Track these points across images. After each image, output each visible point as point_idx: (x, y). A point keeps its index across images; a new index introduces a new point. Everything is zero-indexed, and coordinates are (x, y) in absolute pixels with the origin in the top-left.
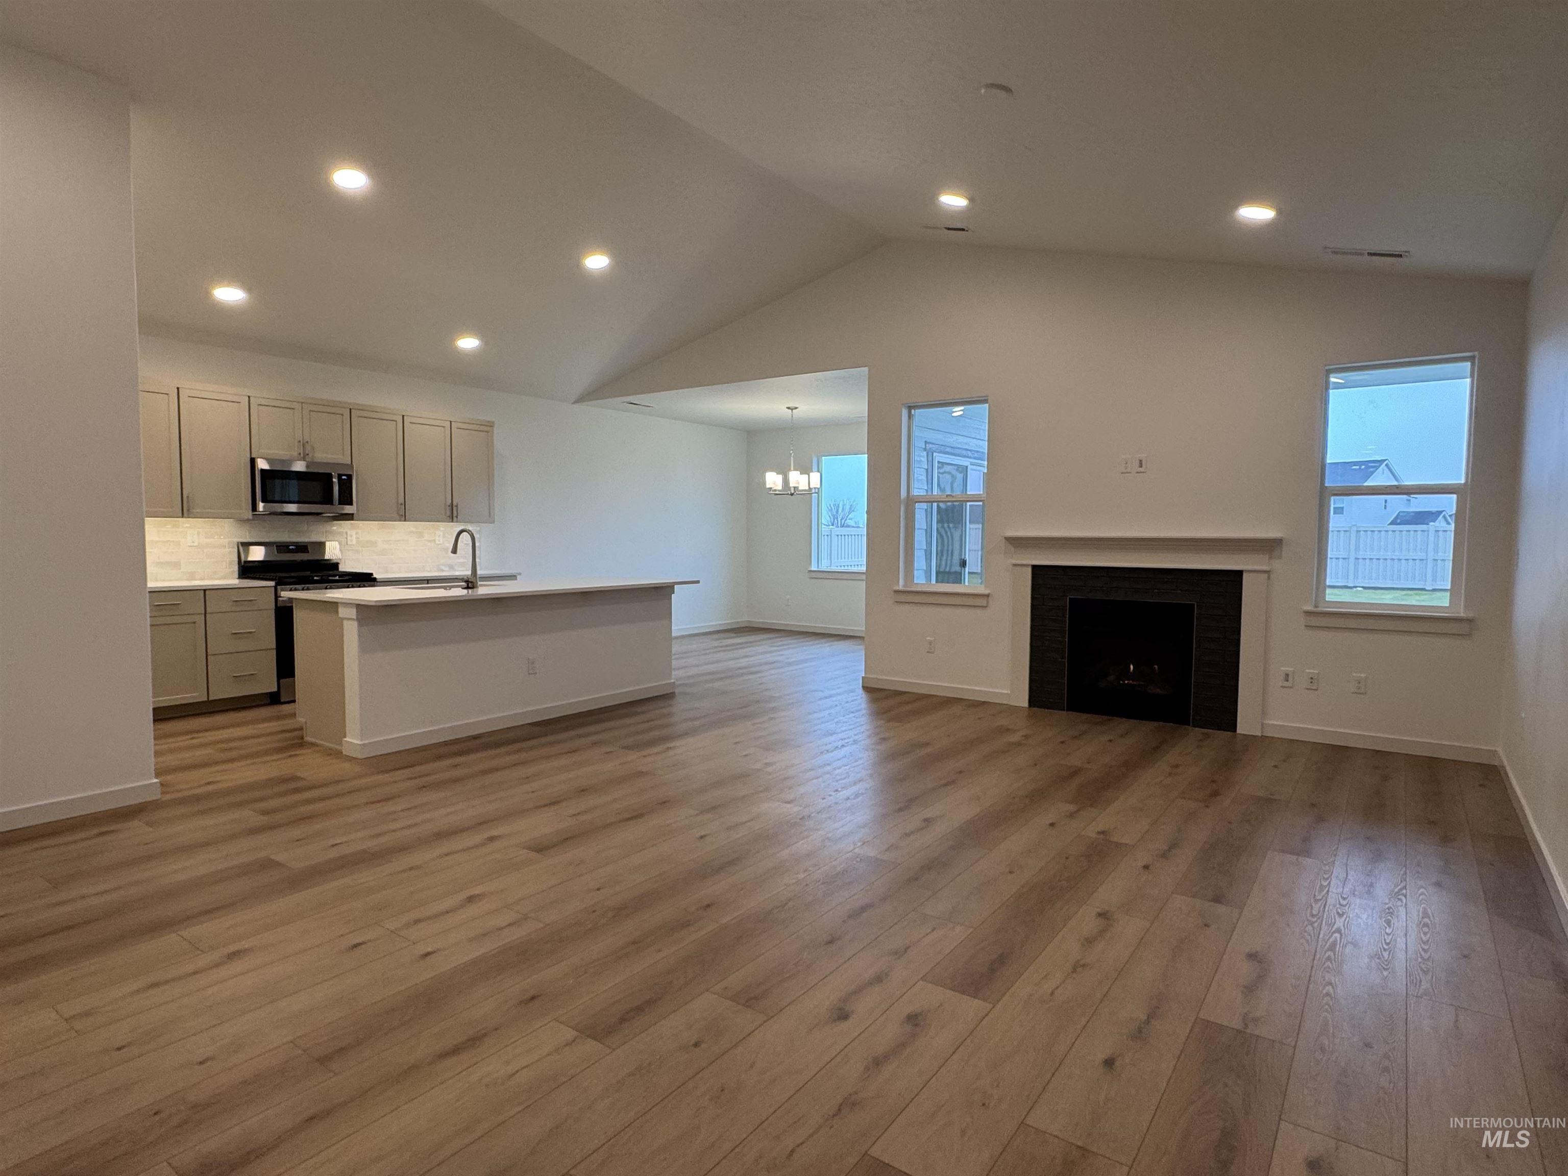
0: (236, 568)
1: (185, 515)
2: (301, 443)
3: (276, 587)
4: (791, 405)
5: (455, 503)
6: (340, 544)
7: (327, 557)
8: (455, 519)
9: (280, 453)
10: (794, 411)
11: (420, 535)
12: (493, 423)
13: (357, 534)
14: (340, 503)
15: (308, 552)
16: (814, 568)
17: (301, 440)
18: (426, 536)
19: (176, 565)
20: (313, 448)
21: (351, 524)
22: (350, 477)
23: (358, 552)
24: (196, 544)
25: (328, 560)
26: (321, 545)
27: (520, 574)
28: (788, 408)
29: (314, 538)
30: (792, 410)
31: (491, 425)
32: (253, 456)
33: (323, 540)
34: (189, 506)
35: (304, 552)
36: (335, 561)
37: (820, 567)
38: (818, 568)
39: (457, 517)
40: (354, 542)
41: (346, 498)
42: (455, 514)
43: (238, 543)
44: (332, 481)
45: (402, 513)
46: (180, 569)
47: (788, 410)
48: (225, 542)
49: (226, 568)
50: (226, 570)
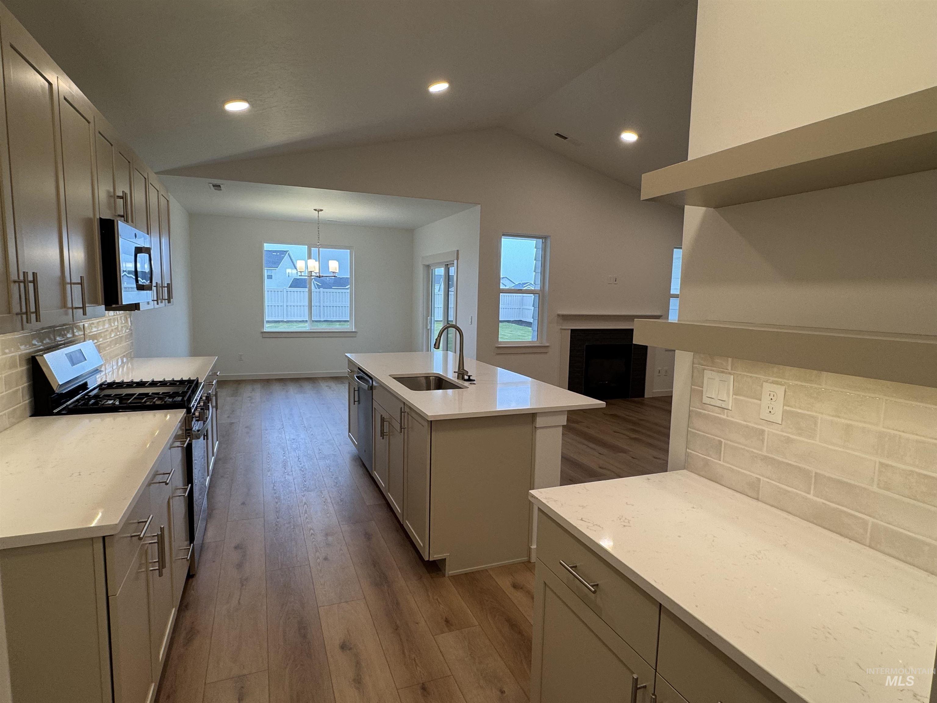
4: (318, 208)
28: (315, 210)
30: (318, 211)
47: (314, 211)
48: (17, 356)
49: (22, 401)
50: (21, 404)
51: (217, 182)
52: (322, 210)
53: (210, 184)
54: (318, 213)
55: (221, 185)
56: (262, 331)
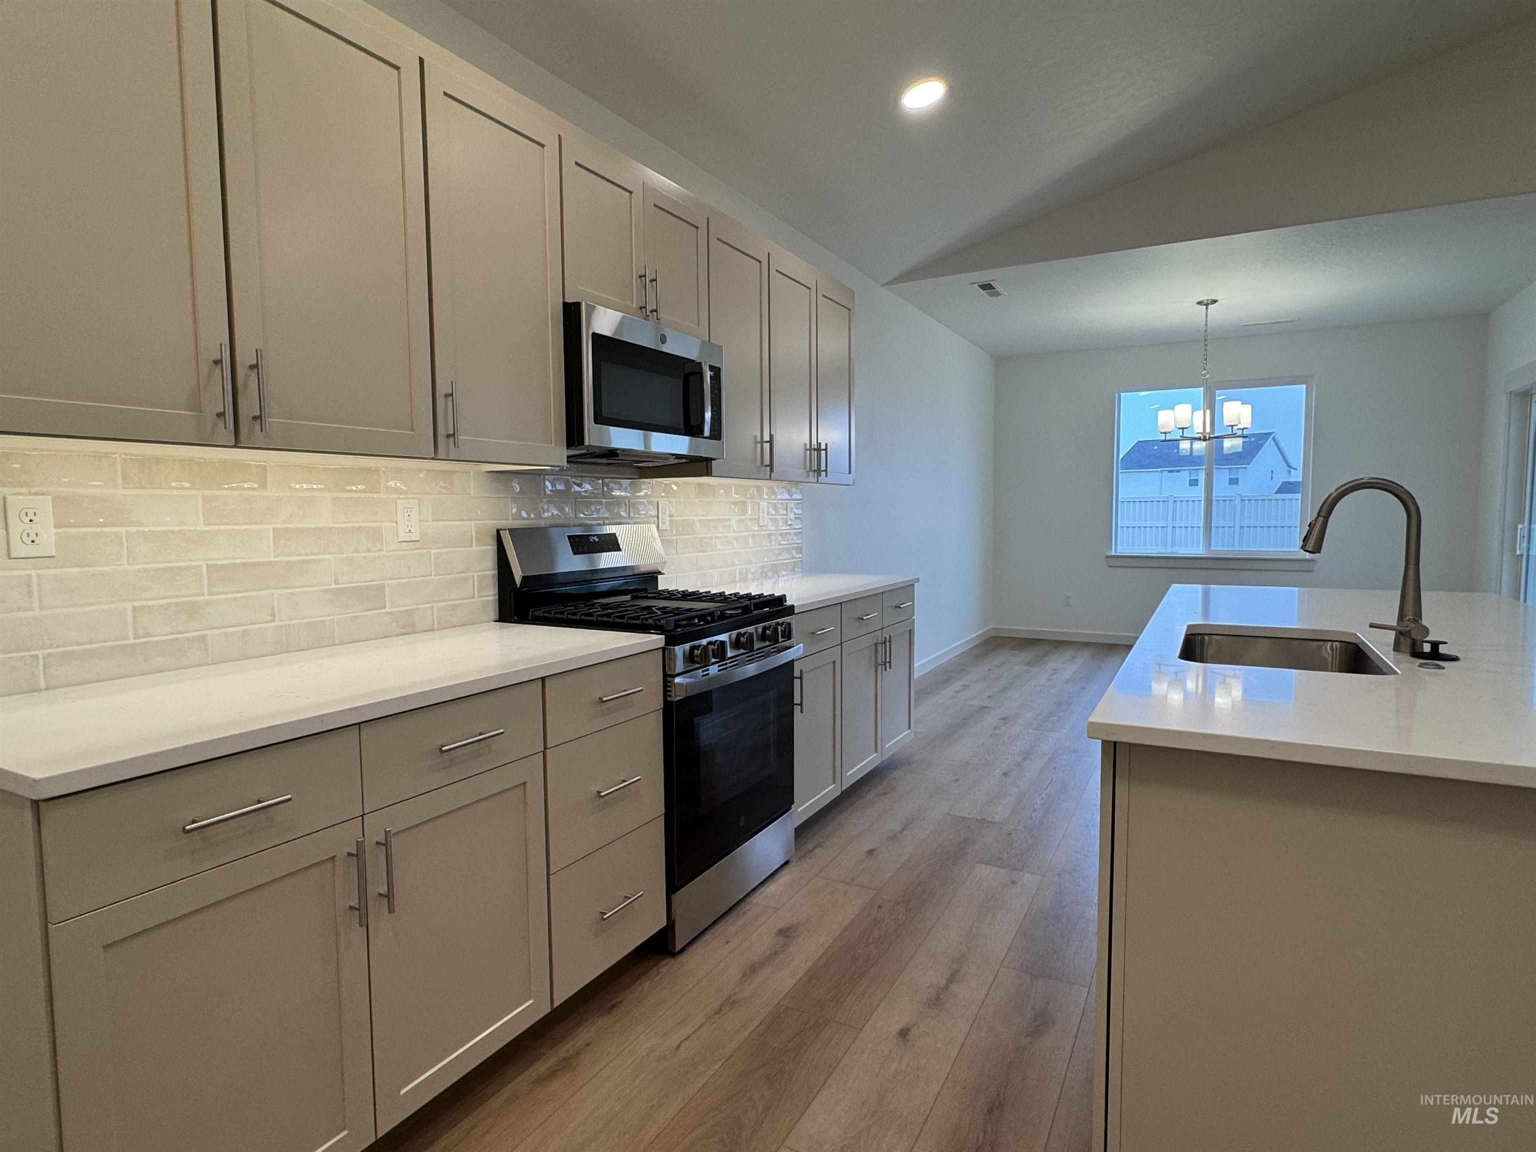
1: (441, 450)
3: (664, 650)
4: (1206, 298)
5: (822, 446)
8: (822, 474)
9: (611, 301)
10: (1210, 306)
11: (744, 507)
12: (854, 293)
13: (670, 506)
14: (710, 434)
16: (1114, 552)
18: (750, 512)
19: (374, 595)
22: (720, 373)
24: (417, 536)
28: (1200, 303)
30: (1207, 305)
31: (852, 297)
32: (568, 300)
39: (825, 471)
42: (823, 467)
43: (498, 531)
44: (704, 384)
47: (1198, 306)
48: (471, 527)
49: (476, 596)
50: (473, 600)
51: (985, 276)
52: (1214, 301)
53: (974, 285)
54: (1207, 308)
55: (991, 283)
56: (1109, 554)
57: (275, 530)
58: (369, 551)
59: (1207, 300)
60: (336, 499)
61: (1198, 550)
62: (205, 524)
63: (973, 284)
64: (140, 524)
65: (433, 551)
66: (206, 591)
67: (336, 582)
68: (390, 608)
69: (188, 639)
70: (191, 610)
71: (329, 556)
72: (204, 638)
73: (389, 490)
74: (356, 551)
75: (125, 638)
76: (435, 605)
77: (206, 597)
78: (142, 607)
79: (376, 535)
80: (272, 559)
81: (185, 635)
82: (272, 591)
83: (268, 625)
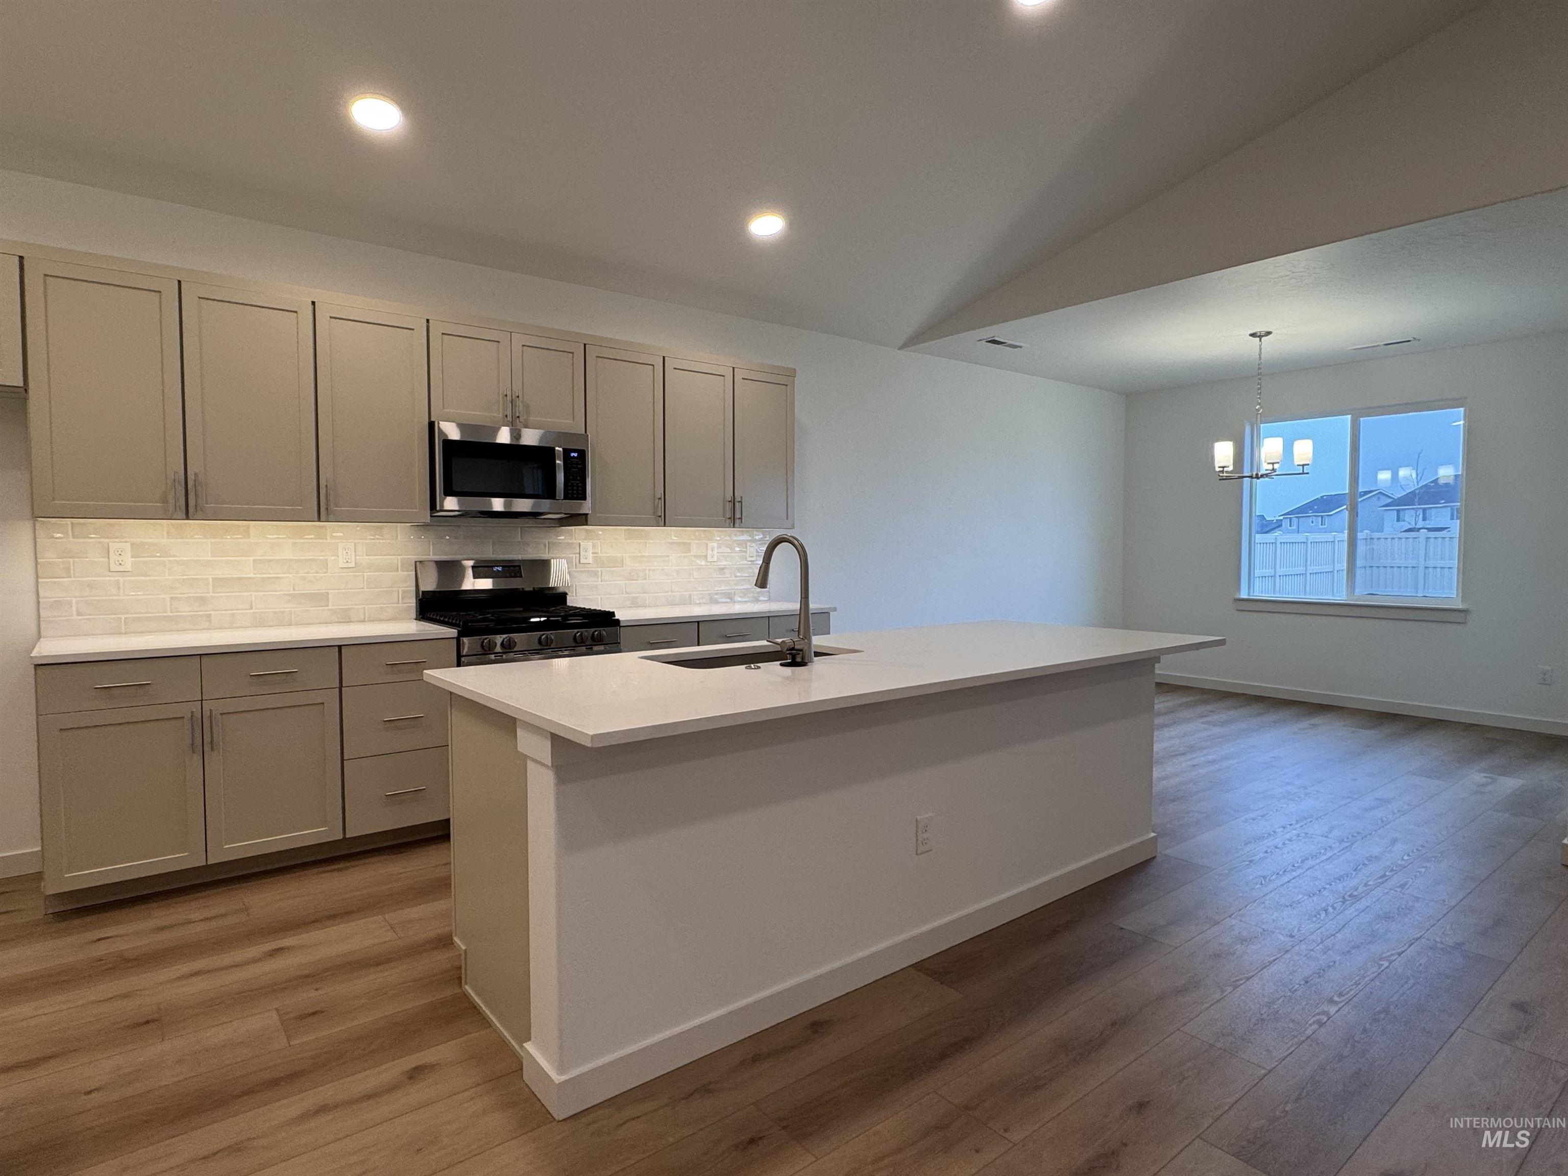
0: (412, 603)
1: (323, 517)
2: (509, 398)
3: (458, 639)
4: (1260, 328)
5: (738, 499)
6: (569, 562)
7: (552, 584)
8: (738, 521)
9: (478, 415)
10: (1263, 339)
11: (687, 547)
12: (795, 370)
13: (594, 547)
14: (566, 497)
15: (521, 576)
16: (1244, 595)
17: (509, 393)
18: (695, 550)
19: (321, 598)
20: (527, 407)
21: (587, 530)
22: (582, 454)
23: (595, 574)
24: (353, 565)
25: (553, 588)
26: (543, 566)
27: (835, 609)
28: (1253, 335)
29: (532, 553)
30: (1260, 337)
31: (792, 372)
32: (433, 419)
33: (545, 556)
34: (327, 504)
35: (515, 576)
36: (561, 590)
37: (1251, 594)
38: (1249, 595)
39: (741, 518)
40: (590, 560)
41: (576, 490)
42: (738, 515)
43: (416, 562)
44: (555, 463)
45: (660, 512)
46: (327, 606)
47: (1251, 338)
48: (397, 560)
49: (400, 602)
50: (398, 605)
51: (995, 331)
52: (1269, 333)
53: (981, 342)
54: (1260, 341)
55: (995, 338)
56: (1237, 596)
57: (254, 560)
58: (317, 572)
59: (1260, 332)
60: (295, 543)
61: (1341, 596)
62: (211, 557)
63: (980, 340)
64: (174, 556)
65: (365, 574)
66: (211, 591)
67: (294, 590)
68: (333, 606)
69: (200, 616)
70: (203, 600)
71: (290, 575)
72: (209, 616)
73: (332, 537)
74: (308, 573)
75: (165, 612)
76: (366, 607)
77: (211, 594)
78: (175, 598)
79: (325, 563)
80: (251, 575)
81: (199, 613)
82: (251, 593)
83: (248, 611)
